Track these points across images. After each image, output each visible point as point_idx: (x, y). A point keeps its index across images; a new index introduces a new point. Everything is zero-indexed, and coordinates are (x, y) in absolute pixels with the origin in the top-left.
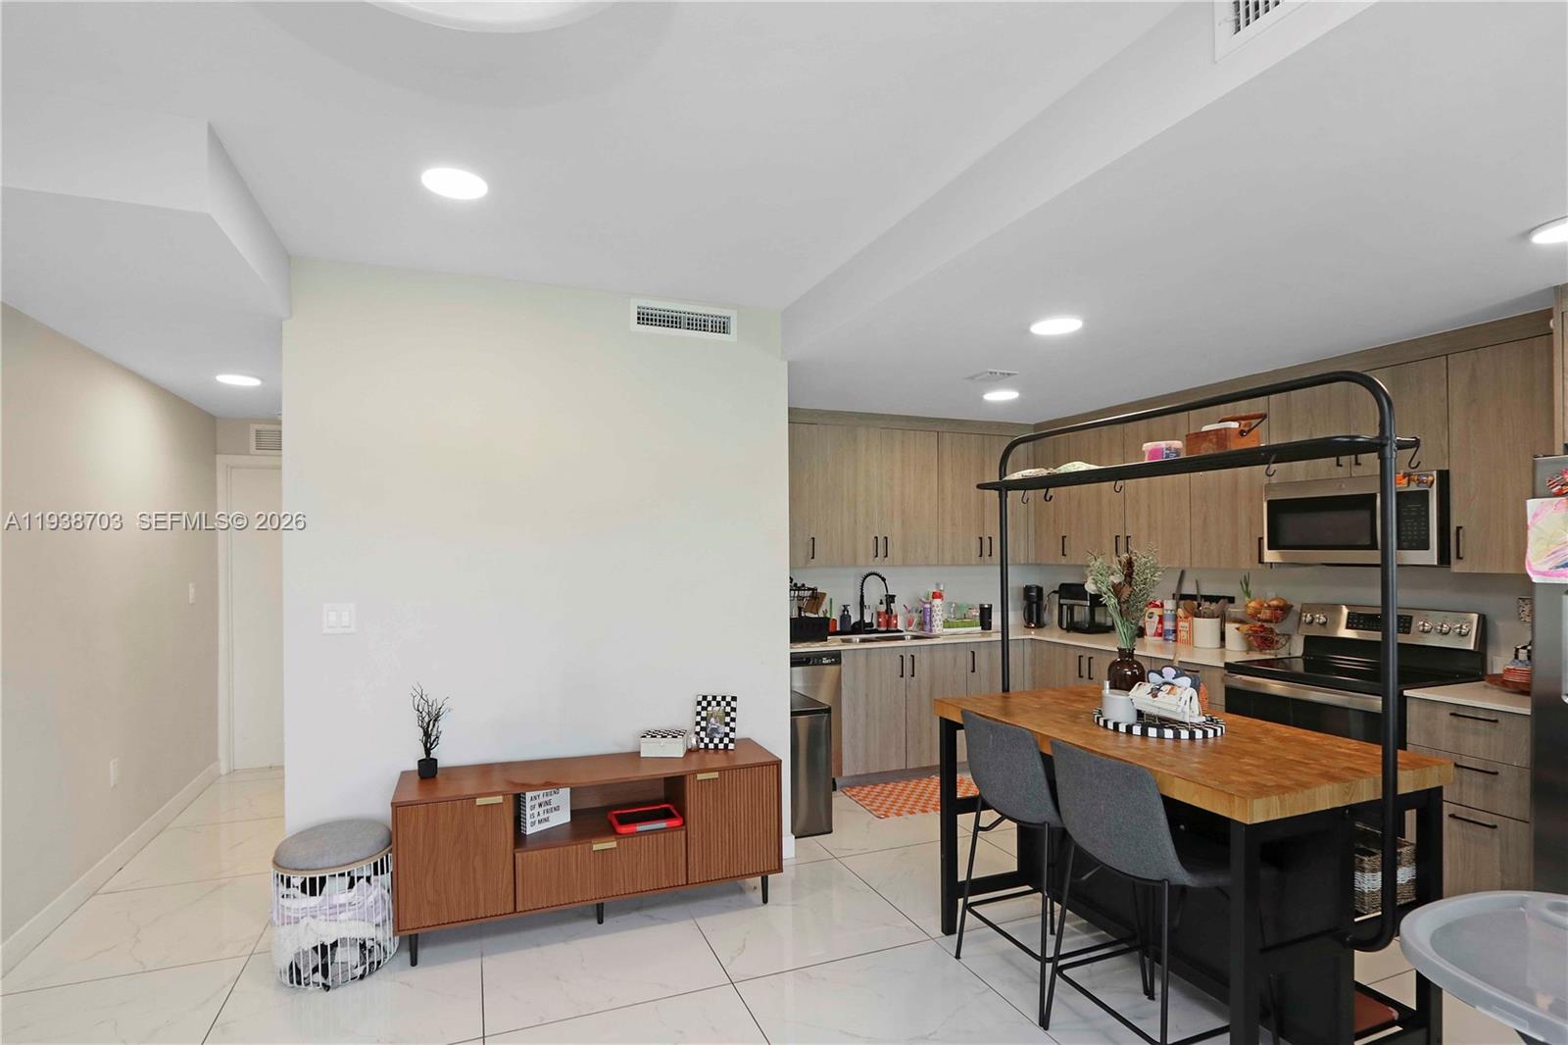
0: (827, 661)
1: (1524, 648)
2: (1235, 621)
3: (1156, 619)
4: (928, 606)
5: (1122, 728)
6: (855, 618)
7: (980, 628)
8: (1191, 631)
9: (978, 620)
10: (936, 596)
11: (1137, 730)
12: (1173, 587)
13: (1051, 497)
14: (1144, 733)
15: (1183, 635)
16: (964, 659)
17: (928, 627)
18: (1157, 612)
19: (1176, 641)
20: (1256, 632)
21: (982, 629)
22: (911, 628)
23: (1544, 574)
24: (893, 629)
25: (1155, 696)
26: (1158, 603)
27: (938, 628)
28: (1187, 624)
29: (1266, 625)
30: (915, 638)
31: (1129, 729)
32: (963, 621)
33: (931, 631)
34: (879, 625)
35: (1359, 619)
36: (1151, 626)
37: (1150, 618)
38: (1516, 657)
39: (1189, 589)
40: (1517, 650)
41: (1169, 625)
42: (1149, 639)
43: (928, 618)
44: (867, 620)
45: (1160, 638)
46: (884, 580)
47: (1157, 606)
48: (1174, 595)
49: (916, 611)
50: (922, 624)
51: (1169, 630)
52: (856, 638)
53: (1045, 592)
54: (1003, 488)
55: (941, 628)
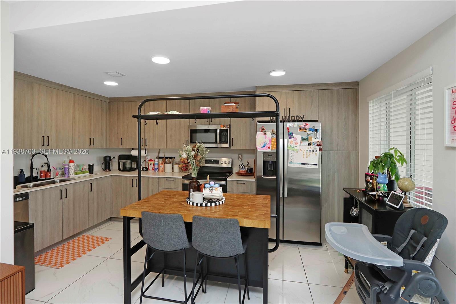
0: (20, 199)
1: (241, 166)
2: (176, 164)
3: (152, 165)
4: (67, 166)
5: (199, 205)
6: (27, 174)
7: (89, 173)
8: (164, 168)
9: (87, 170)
10: (71, 162)
11: (204, 205)
12: (156, 155)
13: (158, 123)
14: (206, 205)
15: (161, 169)
16: (88, 187)
17: (66, 176)
18: (153, 162)
19: (158, 171)
20: (184, 167)
21: (90, 174)
22: (58, 176)
23: (260, 149)
24: (48, 178)
25: (212, 192)
26: (153, 160)
27: (72, 175)
28: (162, 166)
29: (187, 164)
30: (61, 181)
31: (201, 205)
32: (82, 171)
33: (68, 177)
34: (41, 176)
35: (208, 161)
36: (151, 167)
37: (151, 165)
38: (240, 168)
39: (161, 155)
40: (240, 166)
41: (156, 166)
42: (151, 171)
43: (67, 171)
44: (34, 175)
45: (154, 171)
46: (46, 156)
47: (153, 161)
48: (157, 157)
49: (60, 169)
50: (63, 174)
51: (156, 168)
52: (31, 184)
53: (112, 158)
54: (139, 117)
55: (74, 175)
